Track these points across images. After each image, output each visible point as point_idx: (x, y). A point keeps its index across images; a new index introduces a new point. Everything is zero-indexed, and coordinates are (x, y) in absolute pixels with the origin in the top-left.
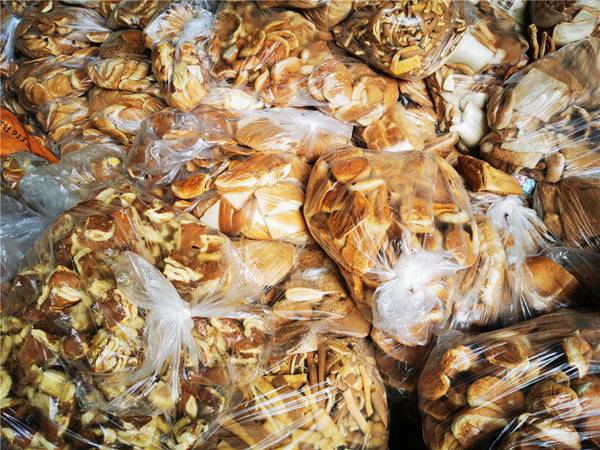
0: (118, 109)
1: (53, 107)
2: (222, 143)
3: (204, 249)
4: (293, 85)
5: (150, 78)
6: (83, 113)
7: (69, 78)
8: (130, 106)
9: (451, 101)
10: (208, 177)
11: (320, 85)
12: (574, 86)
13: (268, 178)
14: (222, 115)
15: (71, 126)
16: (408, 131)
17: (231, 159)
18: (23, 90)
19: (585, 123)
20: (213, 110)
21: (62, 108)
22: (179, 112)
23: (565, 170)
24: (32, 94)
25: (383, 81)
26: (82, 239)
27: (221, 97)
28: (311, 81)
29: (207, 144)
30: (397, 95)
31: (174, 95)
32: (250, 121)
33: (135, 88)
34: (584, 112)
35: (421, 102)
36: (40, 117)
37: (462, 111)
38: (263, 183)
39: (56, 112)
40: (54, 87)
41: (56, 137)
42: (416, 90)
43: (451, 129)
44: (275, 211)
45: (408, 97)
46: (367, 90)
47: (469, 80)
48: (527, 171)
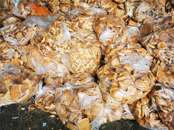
0: (65, 7)
1: (54, 7)
2: (81, 12)
3: (74, 28)
4: (96, 3)
5: (71, 2)
6: (59, 9)
7: (57, 2)
8: (67, 7)
9: (128, 8)
10: (77, 18)
11: (100, 3)
12: (151, 5)
13: (87, 18)
14: (82, 8)
15: (56, 11)
16: (118, 13)
17: (82, 15)
18: (49, 4)
19: (153, 13)
20: (81, 7)
21: (55, 8)
22: (74, 7)
23: (146, 22)
24: (50, 5)
25: (114, 3)
26: (56, 23)
27: (82, 4)
28: (99, 2)
29: (78, 12)
30: (117, 6)
31: (74, 4)
32: (87, 9)
33: (68, 3)
34: (153, 10)
35: (122, 8)
36: (51, 9)
37: (129, 10)
38: (86, 19)
39: (54, 8)
40: (54, 3)
41: (54, 13)
42: (122, 6)
43: (127, 14)
44: (88, 24)
45: (119, 7)
46: (109, 4)
47: (132, 4)
48: (140, 22)
